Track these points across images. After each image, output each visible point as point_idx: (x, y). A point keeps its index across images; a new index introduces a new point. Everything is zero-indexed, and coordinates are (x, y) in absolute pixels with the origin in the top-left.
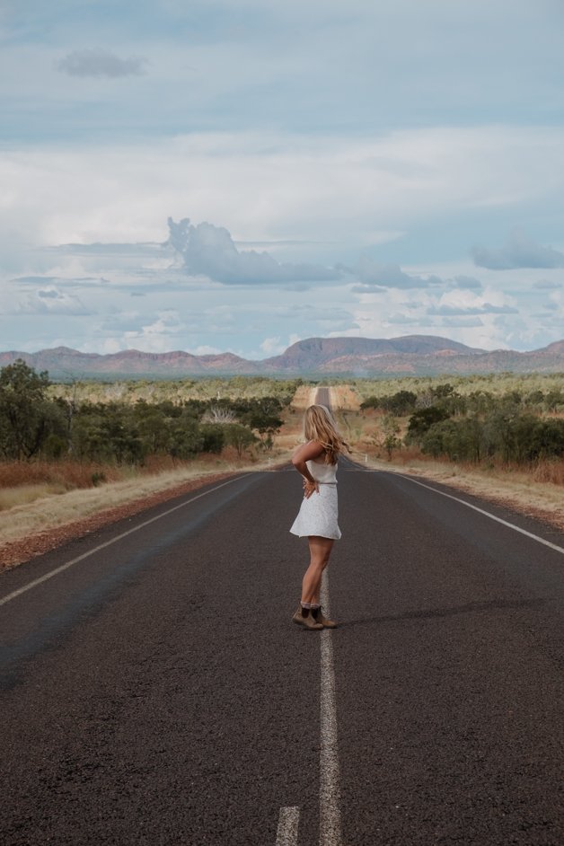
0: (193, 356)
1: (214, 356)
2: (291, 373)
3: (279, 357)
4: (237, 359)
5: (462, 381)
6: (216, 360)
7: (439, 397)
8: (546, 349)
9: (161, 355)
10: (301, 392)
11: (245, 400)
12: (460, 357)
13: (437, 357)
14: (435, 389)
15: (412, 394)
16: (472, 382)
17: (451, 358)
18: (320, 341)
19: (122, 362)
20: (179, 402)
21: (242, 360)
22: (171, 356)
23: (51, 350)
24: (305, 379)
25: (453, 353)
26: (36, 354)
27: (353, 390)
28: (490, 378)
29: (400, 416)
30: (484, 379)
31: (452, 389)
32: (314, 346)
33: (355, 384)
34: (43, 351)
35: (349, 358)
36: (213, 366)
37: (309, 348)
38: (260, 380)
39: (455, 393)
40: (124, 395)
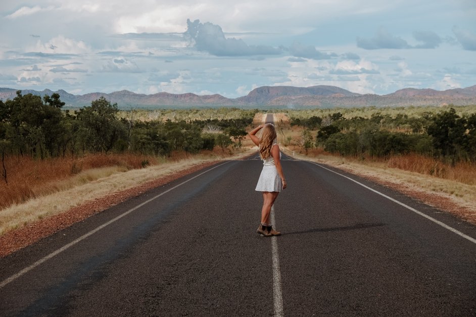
0: (197, 96)
1: (209, 96)
2: (252, 106)
3: (245, 96)
4: (222, 98)
5: (347, 111)
6: (210, 98)
7: (335, 120)
8: (394, 94)
9: (180, 95)
10: (258, 116)
11: (226, 120)
12: (346, 98)
13: (333, 98)
14: (332, 115)
15: (319, 118)
16: (353, 112)
17: (342, 98)
18: (268, 88)
19: (158, 99)
20: (189, 121)
21: (225, 98)
22: (185, 95)
23: (119, 92)
24: (260, 109)
25: (342, 95)
26: (111, 94)
27: (286, 116)
28: (363, 110)
29: (312, 130)
30: (359, 110)
31: (341, 115)
32: (265, 91)
33: (287, 112)
34: (114, 92)
35: (284, 98)
36: (208, 101)
37: (262, 92)
38: (235, 109)
39: (343, 118)
40: (159, 117)
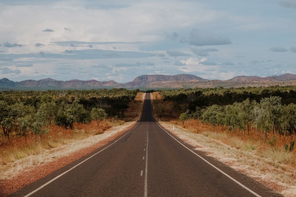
0: (98, 82)
1: (106, 82)
2: (135, 87)
3: (131, 82)
4: (115, 83)
5: (204, 90)
6: (107, 83)
7: (197, 96)
8: (231, 80)
9: (86, 81)
10: (139, 94)
11: (116, 98)
12: (200, 82)
13: (191, 82)
14: (194, 93)
15: (185, 95)
16: (208, 91)
17: (197, 83)
18: (147, 76)
19: (72, 84)
20: (88, 98)
21: (117, 83)
22: (90, 81)
23: (45, 79)
24: (140, 90)
25: (197, 81)
26: (39, 81)
27: (160, 94)
28: (215, 89)
29: (180, 104)
30: (213, 90)
31: (202, 92)
32: (144, 78)
33: (161, 91)
34: (42, 80)
35: (158, 83)
36: (106, 85)
37: (142, 79)
38: (122, 89)
39: (203, 94)
